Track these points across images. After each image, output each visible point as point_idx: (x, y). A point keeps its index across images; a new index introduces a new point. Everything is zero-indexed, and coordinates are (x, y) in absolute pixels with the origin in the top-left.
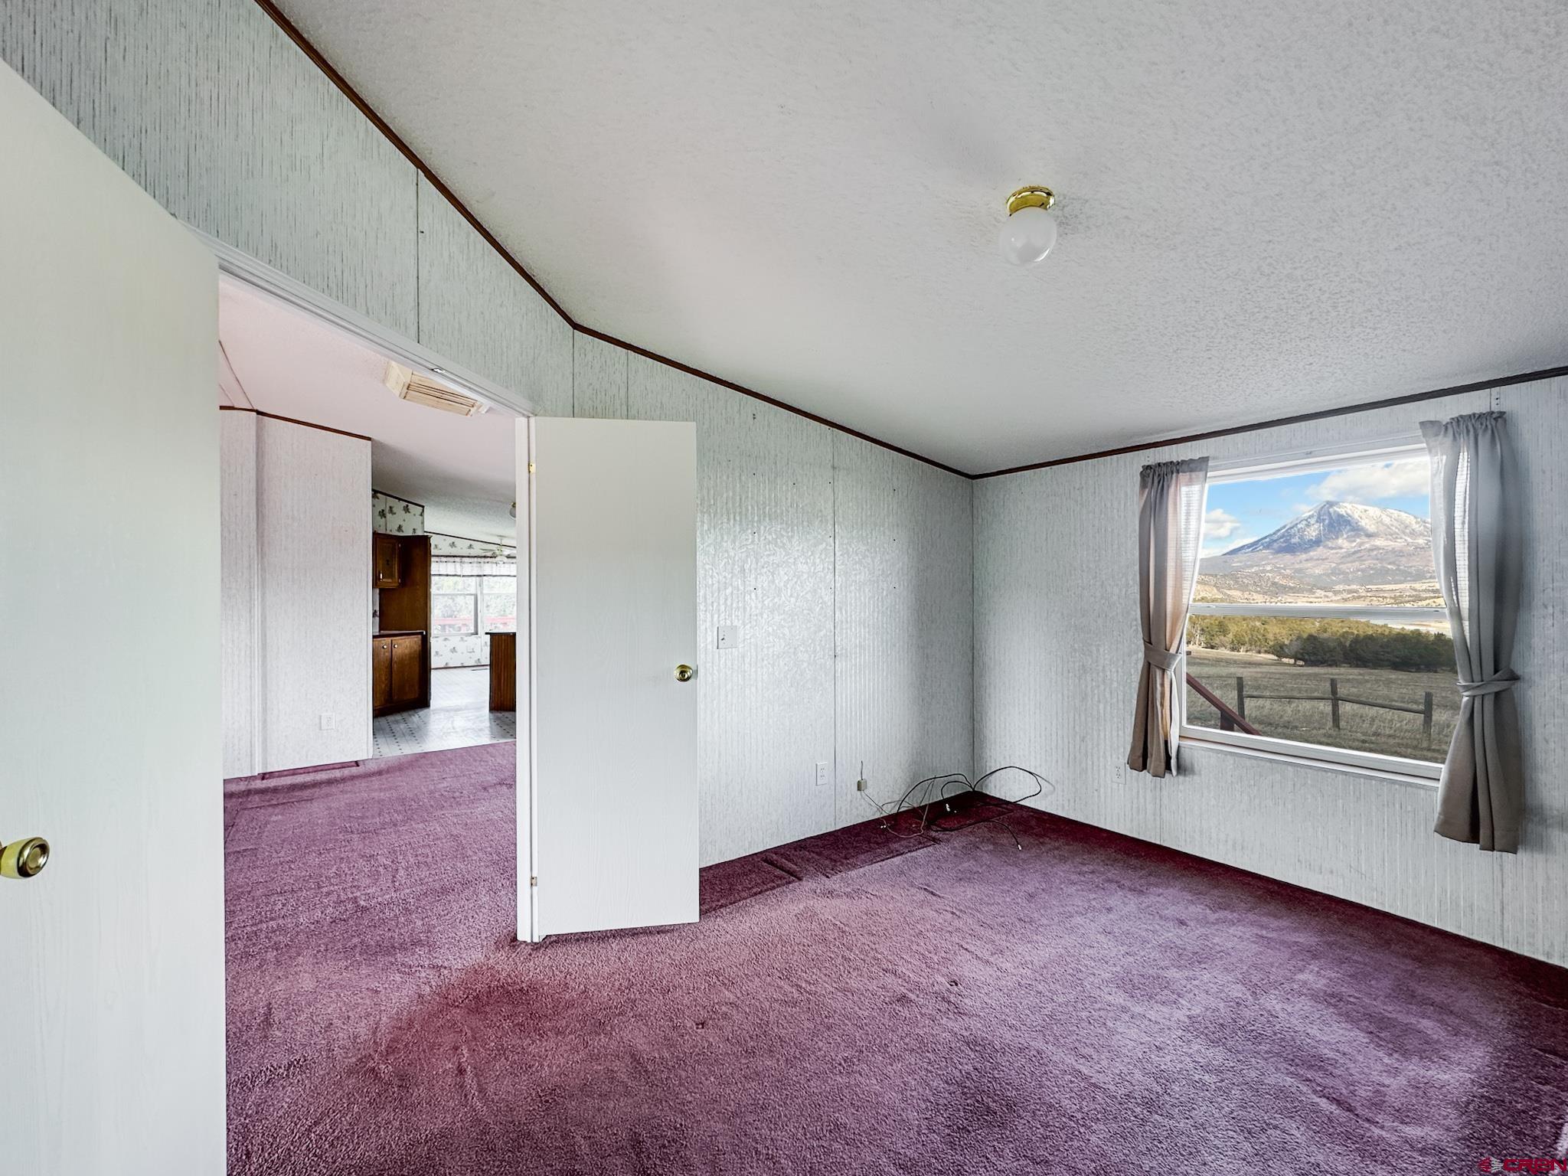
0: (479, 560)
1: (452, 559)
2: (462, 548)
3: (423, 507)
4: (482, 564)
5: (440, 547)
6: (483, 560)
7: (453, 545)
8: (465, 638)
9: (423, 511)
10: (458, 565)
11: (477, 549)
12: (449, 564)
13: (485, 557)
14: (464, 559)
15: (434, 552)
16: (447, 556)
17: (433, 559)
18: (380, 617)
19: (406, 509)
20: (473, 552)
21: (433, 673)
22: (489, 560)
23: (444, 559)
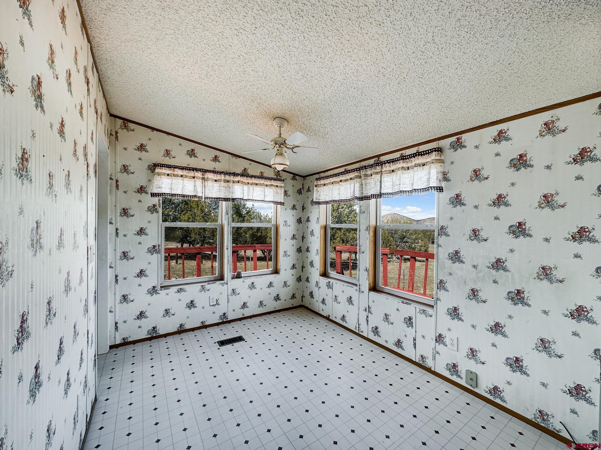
0: (227, 178)
1: (192, 174)
4: (231, 184)
6: (232, 178)
8: (208, 286)
10: (199, 182)
11: (225, 164)
20: (218, 166)
22: (239, 178)
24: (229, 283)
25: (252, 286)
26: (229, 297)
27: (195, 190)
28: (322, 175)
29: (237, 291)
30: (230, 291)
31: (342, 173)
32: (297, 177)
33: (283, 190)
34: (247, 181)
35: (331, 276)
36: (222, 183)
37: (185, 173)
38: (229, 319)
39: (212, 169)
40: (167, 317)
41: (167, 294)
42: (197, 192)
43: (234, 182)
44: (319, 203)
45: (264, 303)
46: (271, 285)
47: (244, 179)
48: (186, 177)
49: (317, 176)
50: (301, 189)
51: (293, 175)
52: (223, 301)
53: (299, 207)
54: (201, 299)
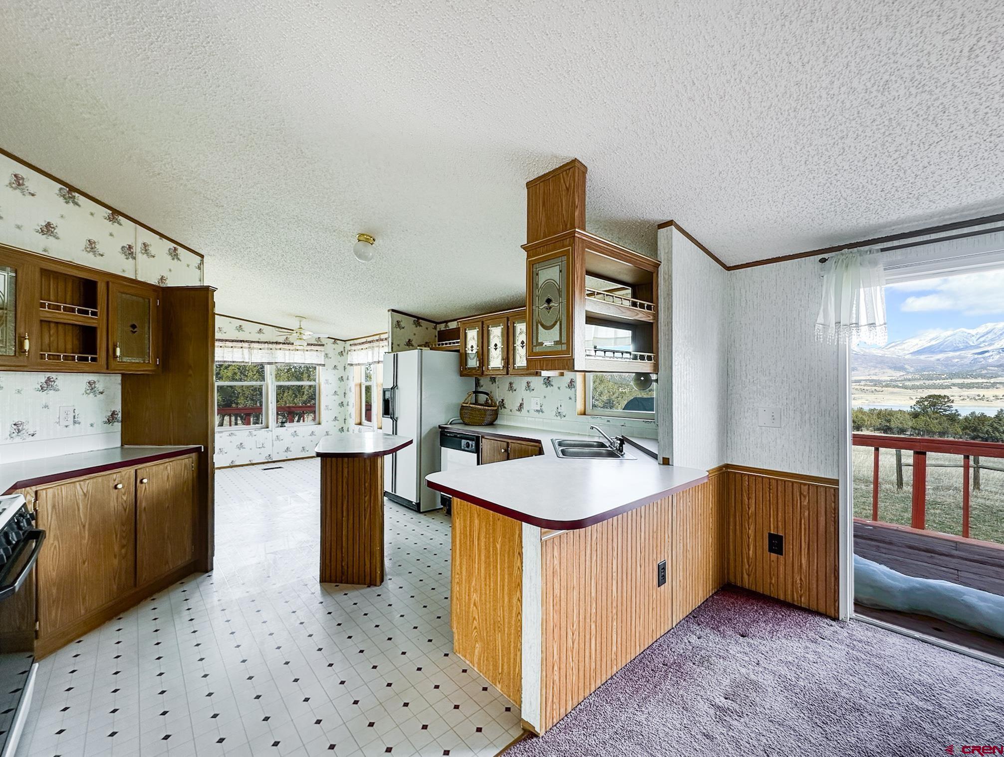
0: (270, 346)
1: (240, 344)
2: (250, 332)
3: (202, 256)
4: (273, 351)
5: (224, 330)
6: (274, 346)
7: (240, 328)
9: (202, 261)
10: (246, 351)
11: (270, 334)
12: (235, 350)
13: (277, 343)
14: (253, 345)
15: (218, 335)
16: (233, 341)
17: (217, 344)
18: (123, 422)
19: (174, 254)
20: (263, 338)
21: (218, 475)
22: (281, 346)
23: (230, 344)
24: (273, 431)
25: (295, 434)
26: (274, 442)
27: (243, 358)
28: (356, 342)
29: (281, 438)
30: (275, 437)
31: (363, 343)
32: (338, 341)
33: (323, 354)
34: (289, 348)
35: (364, 424)
36: (266, 351)
37: (234, 344)
38: (273, 460)
39: (257, 340)
40: (221, 454)
41: (221, 437)
42: (244, 358)
43: (276, 349)
44: (352, 365)
45: (307, 449)
46: (312, 433)
47: (286, 346)
48: (235, 347)
49: (352, 342)
50: (342, 352)
51: (333, 340)
52: (268, 445)
53: (340, 367)
54: (249, 442)
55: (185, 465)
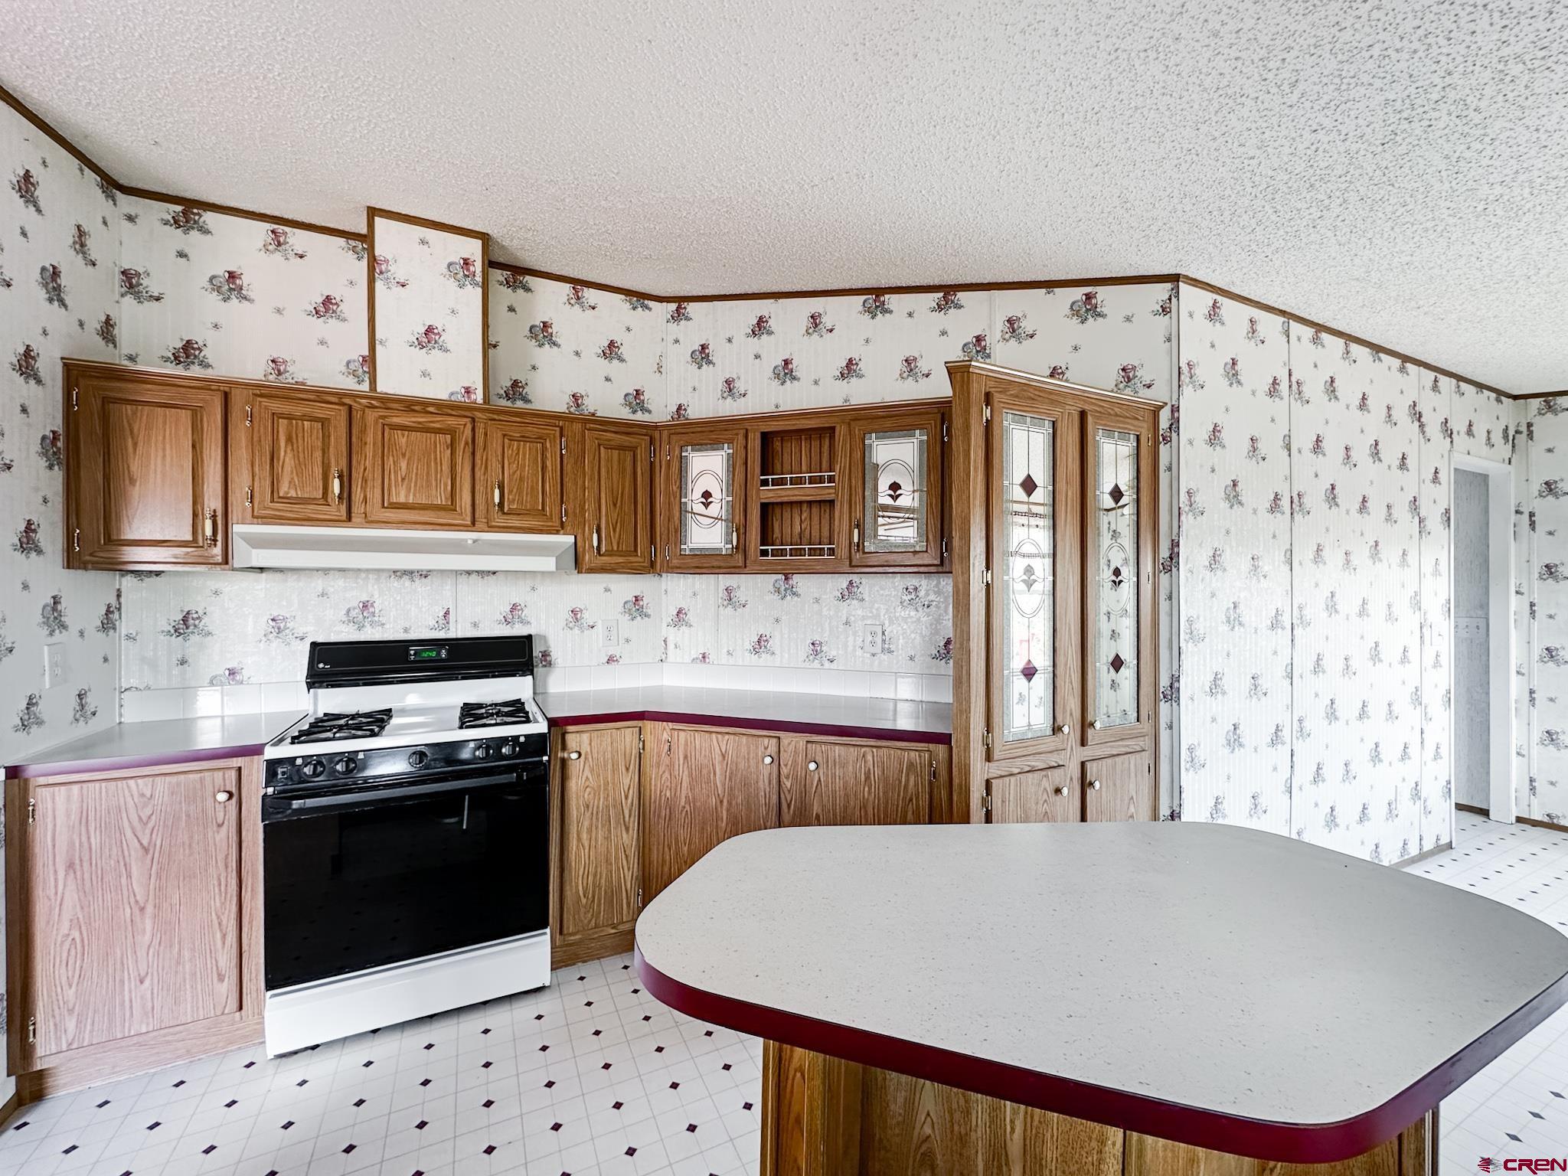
55: (911, 765)
